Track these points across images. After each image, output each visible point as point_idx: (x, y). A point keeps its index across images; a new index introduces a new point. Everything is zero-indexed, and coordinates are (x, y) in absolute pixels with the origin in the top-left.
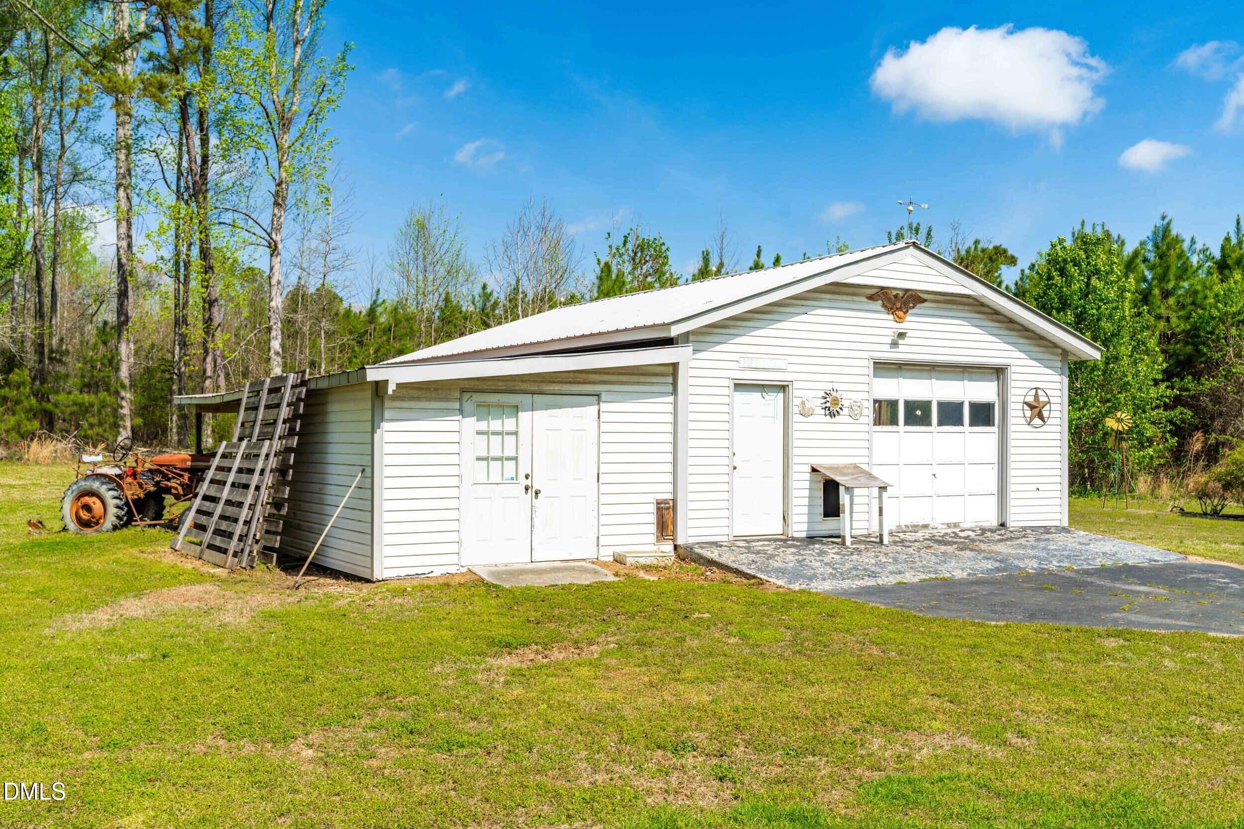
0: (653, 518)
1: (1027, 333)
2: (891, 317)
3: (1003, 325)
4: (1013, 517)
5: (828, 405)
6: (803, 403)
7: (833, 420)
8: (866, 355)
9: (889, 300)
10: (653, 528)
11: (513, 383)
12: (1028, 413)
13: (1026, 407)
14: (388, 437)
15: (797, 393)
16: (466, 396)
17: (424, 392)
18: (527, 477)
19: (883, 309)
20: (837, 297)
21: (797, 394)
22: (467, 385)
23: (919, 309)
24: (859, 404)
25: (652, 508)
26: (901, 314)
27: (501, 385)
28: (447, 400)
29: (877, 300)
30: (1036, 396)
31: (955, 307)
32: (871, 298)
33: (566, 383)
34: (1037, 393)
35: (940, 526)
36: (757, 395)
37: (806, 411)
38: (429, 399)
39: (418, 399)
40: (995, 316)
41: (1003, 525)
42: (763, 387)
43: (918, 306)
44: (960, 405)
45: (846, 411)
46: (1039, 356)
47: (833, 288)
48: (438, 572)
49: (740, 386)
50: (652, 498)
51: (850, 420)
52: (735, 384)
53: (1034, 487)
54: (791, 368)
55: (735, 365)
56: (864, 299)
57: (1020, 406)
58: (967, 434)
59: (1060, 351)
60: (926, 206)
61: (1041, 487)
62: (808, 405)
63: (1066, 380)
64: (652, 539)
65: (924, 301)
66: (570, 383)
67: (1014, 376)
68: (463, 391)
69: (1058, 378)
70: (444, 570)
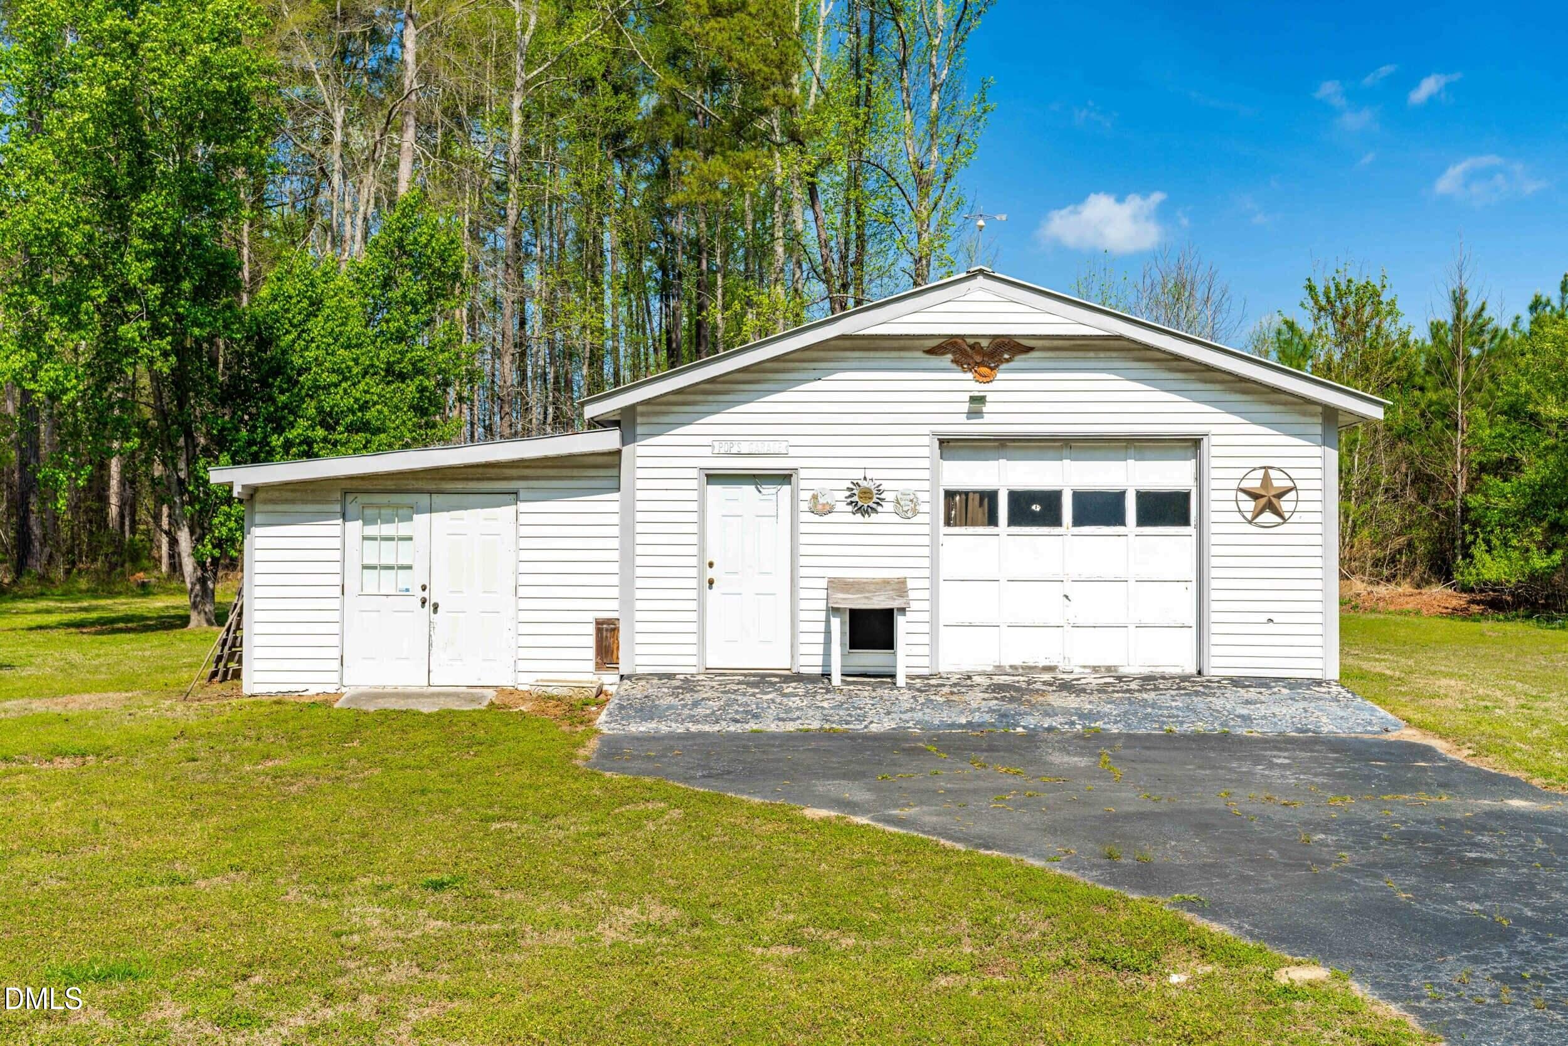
0: (591, 641)
1: (1243, 385)
2: (970, 376)
3: (1192, 376)
4: (1215, 662)
5: (856, 499)
6: (815, 497)
7: (867, 519)
8: (926, 429)
9: (963, 353)
10: (591, 654)
11: (406, 482)
12: (1249, 505)
13: (1242, 496)
14: (259, 543)
15: (803, 484)
16: (350, 498)
17: (299, 494)
18: (424, 588)
19: (954, 366)
20: (872, 354)
21: (806, 485)
22: (348, 485)
23: (1020, 361)
24: (912, 497)
25: (591, 629)
26: (984, 370)
27: (390, 484)
28: (328, 502)
29: (943, 354)
30: (1266, 480)
31: (1092, 354)
32: (931, 351)
33: (472, 479)
34: (1266, 475)
35: (1077, 670)
36: (749, 489)
37: (820, 507)
38: (305, 502)
39: (292, 501)
40: (1175, 364)
41: (1199, 673)
42: (757, 479)
43: (1017, 358)
44: (1120, 496)
45: (888, 507)
46: (1277, 418)
47: (840, 343)
48: (313, 690)
49: (714, 478)
50: (591, 617)
51: (897, 519)
52: (707, 475)
53: (1264, 618)
54: (793, 452)
55: (707, 451)
56: (920, 354)
57: (1232, 495)
58: (1131, 537)
59: (1320, 409)
60: (1004, 217)
61: (1276, 618)
62: (822, 500)
63: (1333, 455)
64: (591, 666)
65: (1030, 349)
66: (478, 479)
67: (1215, 451)
68: (346, 493)
69: (1318, 451)
70: (320, 689)
